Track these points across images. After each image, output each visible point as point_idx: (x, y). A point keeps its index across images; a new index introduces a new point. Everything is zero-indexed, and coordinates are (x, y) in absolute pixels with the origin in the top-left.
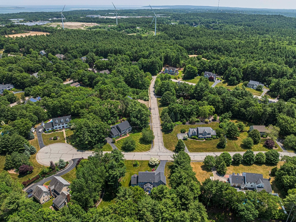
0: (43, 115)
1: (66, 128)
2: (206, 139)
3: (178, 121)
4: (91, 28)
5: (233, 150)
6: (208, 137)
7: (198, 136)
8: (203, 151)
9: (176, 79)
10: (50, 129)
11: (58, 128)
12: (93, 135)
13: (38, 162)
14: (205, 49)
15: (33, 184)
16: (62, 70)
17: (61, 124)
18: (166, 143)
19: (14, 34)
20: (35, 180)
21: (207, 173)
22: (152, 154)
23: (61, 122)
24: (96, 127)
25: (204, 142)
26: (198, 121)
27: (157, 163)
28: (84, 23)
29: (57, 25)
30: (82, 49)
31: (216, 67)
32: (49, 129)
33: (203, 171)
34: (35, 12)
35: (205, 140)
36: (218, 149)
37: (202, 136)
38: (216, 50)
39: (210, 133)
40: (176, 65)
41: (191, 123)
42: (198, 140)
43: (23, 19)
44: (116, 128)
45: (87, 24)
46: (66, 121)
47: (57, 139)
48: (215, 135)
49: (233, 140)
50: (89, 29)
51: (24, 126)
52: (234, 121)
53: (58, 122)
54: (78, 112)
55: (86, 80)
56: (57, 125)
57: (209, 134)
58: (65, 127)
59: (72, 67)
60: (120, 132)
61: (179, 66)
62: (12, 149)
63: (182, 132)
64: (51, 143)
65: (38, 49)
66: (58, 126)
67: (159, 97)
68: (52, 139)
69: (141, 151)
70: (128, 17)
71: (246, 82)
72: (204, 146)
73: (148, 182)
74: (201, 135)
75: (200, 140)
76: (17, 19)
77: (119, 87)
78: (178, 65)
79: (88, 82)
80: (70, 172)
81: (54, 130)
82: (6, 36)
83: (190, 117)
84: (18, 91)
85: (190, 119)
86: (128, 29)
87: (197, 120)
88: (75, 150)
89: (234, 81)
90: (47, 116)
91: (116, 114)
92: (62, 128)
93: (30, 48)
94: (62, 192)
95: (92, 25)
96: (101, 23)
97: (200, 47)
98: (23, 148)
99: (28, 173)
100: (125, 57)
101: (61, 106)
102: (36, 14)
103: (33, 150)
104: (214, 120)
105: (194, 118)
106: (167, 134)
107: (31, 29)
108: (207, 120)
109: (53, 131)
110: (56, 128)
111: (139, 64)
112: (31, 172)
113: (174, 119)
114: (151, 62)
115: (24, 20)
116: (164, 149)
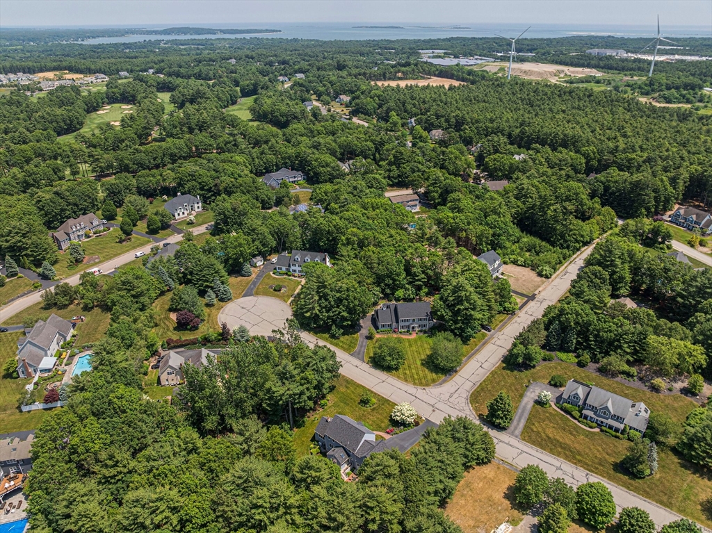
0: (292, 239)
2: (604, 428)
3: (568, 351)
4: (574, 81)
5: (665, 499)
6: (611, 427)
7: (580, 411)
8: (559, 454)
9: (692, 246)
10: (284, 269)
11: (298, 271)
12: (324, 303)
13: (218, 316)
15: (183, 349)
16: (404, 163)
18: (482, 389)
19: (400, 79)
20: (189, 344)
21: (506, 510)
22: (425, 398)
25: (588, 435)
26: (628, 374)
27: (410, 420)
28: (565, 68)
29: (499, 67)
30: (490, 125)
32: (281, 269)
33: (504, 500)
34: (481, 37)
35: (596, 430)
36: (612, 472)
37: (594, 416)
39: (623, 417)
41: (603, 371)
42: (576, 422)
43: (444, 51)
44: (392, 308)
45: (572, 69)
47: (280, 290)
48: (640, 431)
49: (694, 473)
50: (567, 82)
51: (235, 247)
53: (299, 260)
55: (435, 194)
56: (297, 265)
57: (619, 419)
59: (432, 160)
60: (397, 322)
62: (197, 281)
63: (552, 382)
64: (266, 294)
65: (408, 114)
66: (298, 268)
68: (272, 288)
69: (406, 381)
70: (704, 59)
72: (580, 442)
73: (343, 447)
74: (592, 410)
75: (583, 423)
76: (431, 51)
79: (439, 198)
81: (289, 273)
82: (373, 83)
83: (607, 354)
84: (307, 188)
86: (673, 90)
87: (626, 368)
90: (298, 244)
91: (419, 280)
93: (393, 109)
95: (582, 73)
96: (612, 71)
98: (211, 285)
99: (188, 327)
100: (572, 159)
101: (329, 232)
102: (479, 42)
103: (224, 295)
104: (689, 392)
105: (616, 361)
106: (509, 372)
107: (437, 73)
108: (658, 381)
109: (287, 274)
110: (295, 271)
111: (598, 181)
112: (195, 328)
113: (556, 341)
115: (445, 53)
116: (464, 400)
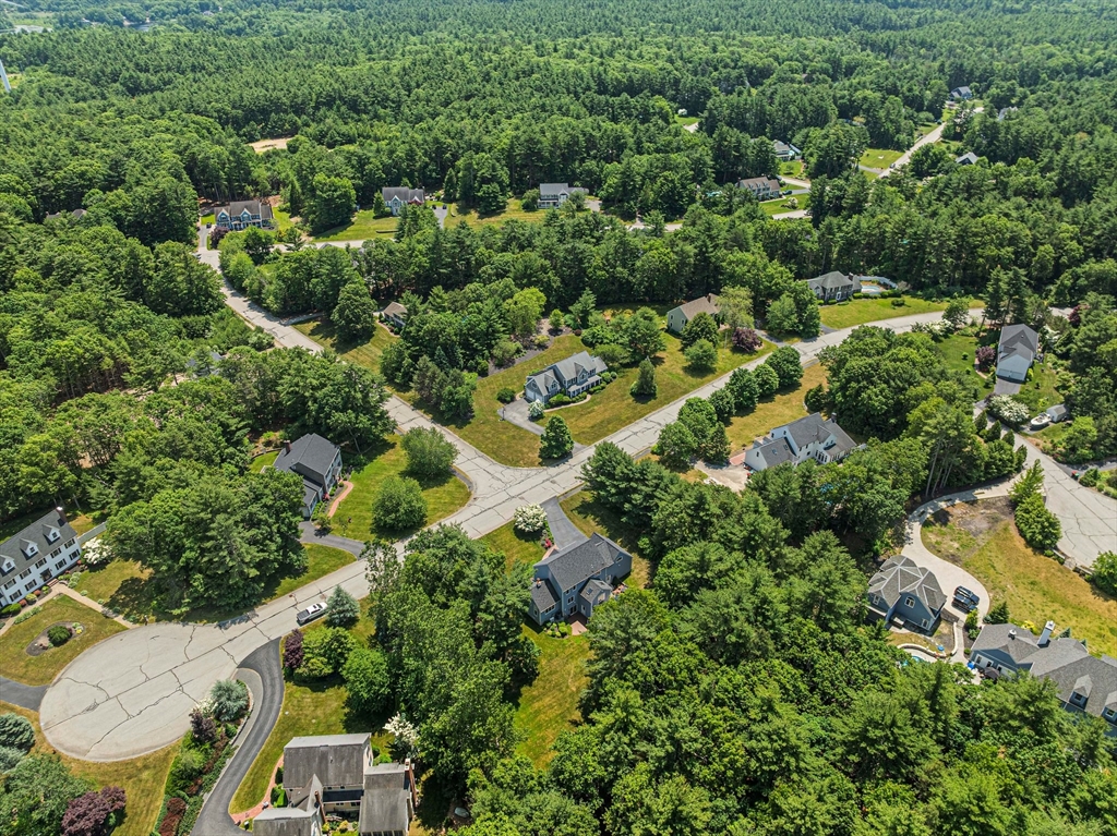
1: (62, 574)
2: (591, 390)
6: (593, 385)
7: (566, 393)
11: (23, 591)
13: (92, 761)
14: (298, 110)
17: (33, 568)
18: (494, 453)
20: (179, 823)
22: (492, 501)
23: (27, 558)
24: (257, 498)
25: (594, 403)
27: (545, 514)
31: (408, 166)
35: (589, 397)
37: (579, 387)
38: (343, 109)
39: (592, 368)
40: (242, 188)
41: (503, 364)
42: (572, 405)
46: (50, 543)
47: (70, 635)
48: (605, 371)
52: (609, 312)
53: (13, 565)
54: (63, 485)
56: (17, 578)
57: (591, 373)
58: (54, 572)
60: (320, 484)
61: (257, 190)
64: (59, 664)
66: (20, 584)
67: (301, 319)
68: (45, 648)
69: (452, 511)
71: (530, 193)
72: (601, 413)
73: (590, 578)
74: (572, 384)
75: (578, 400)
77: (121, 328)
78: (249, 188)
80: (286, 709)
81: (11, 609)
83: (490, 346)
85: (496, 352)
87: (514, 346)
88: (206, 633)
89: (496, 197)
92: (40, 582)
94: (369, 777)
97: (278, 107)
99: (112, 821)
103: (22, 733)
104: (555, 331)
106: (469, 426)
108: (536, 338)
109: (4, 615)
110: (18, 595)
114: (153, 199)
116: (510, 471)
